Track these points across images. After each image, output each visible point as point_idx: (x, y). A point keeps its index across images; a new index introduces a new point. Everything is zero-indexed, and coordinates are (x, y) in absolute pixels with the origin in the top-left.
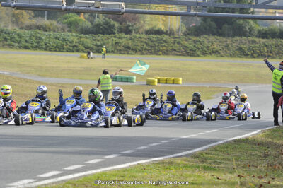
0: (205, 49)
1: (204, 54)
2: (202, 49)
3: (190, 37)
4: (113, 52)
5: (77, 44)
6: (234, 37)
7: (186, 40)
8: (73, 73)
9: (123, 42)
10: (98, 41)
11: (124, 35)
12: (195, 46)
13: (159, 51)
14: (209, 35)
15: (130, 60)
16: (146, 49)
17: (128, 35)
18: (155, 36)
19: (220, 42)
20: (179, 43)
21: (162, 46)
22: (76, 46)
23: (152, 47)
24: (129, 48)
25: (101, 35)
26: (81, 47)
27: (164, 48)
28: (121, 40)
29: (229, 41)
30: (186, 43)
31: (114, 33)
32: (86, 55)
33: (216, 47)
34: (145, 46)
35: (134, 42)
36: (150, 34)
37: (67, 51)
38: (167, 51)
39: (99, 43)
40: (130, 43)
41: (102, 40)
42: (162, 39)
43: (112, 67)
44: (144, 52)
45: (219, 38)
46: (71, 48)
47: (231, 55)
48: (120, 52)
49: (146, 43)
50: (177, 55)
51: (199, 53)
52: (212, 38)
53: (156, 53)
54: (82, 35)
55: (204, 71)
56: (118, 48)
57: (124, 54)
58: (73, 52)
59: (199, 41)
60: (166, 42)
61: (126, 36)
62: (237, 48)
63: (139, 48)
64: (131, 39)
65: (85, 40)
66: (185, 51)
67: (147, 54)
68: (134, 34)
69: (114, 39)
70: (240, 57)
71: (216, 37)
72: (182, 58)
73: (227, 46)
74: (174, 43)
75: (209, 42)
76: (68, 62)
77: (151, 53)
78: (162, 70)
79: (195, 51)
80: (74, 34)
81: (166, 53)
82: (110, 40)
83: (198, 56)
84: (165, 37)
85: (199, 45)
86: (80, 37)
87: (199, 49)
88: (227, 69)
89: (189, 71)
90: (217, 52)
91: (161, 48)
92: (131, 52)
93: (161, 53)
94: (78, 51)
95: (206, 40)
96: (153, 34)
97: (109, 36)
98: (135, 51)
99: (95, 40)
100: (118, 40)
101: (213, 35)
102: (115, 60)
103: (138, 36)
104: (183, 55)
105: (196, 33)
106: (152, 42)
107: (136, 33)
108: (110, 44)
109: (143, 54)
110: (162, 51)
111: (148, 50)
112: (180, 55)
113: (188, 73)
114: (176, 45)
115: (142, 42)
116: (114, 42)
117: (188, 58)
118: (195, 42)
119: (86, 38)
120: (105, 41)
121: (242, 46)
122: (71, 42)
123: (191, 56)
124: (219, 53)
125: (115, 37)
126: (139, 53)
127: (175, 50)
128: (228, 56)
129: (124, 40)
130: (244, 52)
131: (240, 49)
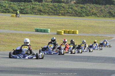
0: (88, 12)
1: (87, 15)
2: (86, 12)
3: (79, 5)
4: (31, 13)
5: (8, 8)
6: (106, 5)
7: (76, 7)
8: (10, 26)
9: (37, 7)
10: (22, 6)
11: (38, 3)
12: (81, 10)
13: (59, 13)
14: (90, 4)
15: (42, 19)
16: (51, 12)
17: (40, 3)
18: (57, 4)
19: (97, 8)
20: (71, 8)
21: (61, 10)
22: (8, 10)
23: (55, 11)
24: (41, 11)
25: (23, 3)
26: (11, 10)
27: (63, 11)
28: (35, 6)
29: (103, 7)
30: (76, 9)
31: (31, 2)
32: (15, 15)
33: (95, 11)
34: (51, 10)
35: (44, 7)
36: (54, 2)
37: (2, 12)
38: (64, 13)
39: (22, 8)
40: (42, 8)
41: (24, 6)
42: (61, 6)
43: (32, 23)
44: (50, 14)
45: (96, 5)
46: (5, 10)
47: (104, 16)
48: (35, 13)
49: (51, 8)
50: (70, 16)
51: (84, 15)
52: (92, 5)
53: (58, 14)
54: (12, 3)
55: (89, 26)
56: (34, 11)
57: (38, 14)
58: (6, 13)
59: (84, 8)
60: (63, 8)
61: (39, 3)
62: (108, 12)
63: (47, 11)
64: (42, 5)
65: (13, 6)
66: (76, 13)
67: (52, 15)
68: (44, 2)
69: (32, 5)
70: (110, 18)
71: (95, 5)
72: (74, 17)
73: (101, 10)
74: (69, 9)
75: (90, 8)
76: (5, 19)
77: (55, 14)
78: (64, 25)
79: (82, 13)
80: (6, 2)
81: (63, 15)
82: (29, 6)
83: (84, 16)
84: (63, 4)
85: (84, 10)
86: (10, 4)
87: (84, 12)
88: (103, 25)
89: (80, 26)
90: (95, 14)
91: (61, 12)
92: (42, 13)
93: (60, 14)
94: (9, 12)
95: (88, 7)
96: (55, 2)
97: (28, 4)
98: (45, 13)
99: (19, 6)
100: (34, 6)
101: (93, 3)
102: (33, 18)
103: (46, 3)
104: (74, 16)
105: (82, 2)
106: (55, 7)
107: (45, 2)
108: (29, 8)
109: (49, 15)
110: (61, 13)
111: (53, 13)
112: (72, 16)
113: (80, 27)
114: (70, 9)
115: (49, 7)
116: (32, 7)
117: (77, 18)
118: (82, 8)
119: (14, 4)
120: (26, 7)
121: (111, 11)
122: (4, 7)
123: (79, 16)
124: (96, 15)
125: (32, 4)
126: (47, 14)
127: (69, 13)
128: (102, 17)
129: (37, 6)
130: (112, 14)
131: (110, 12)
